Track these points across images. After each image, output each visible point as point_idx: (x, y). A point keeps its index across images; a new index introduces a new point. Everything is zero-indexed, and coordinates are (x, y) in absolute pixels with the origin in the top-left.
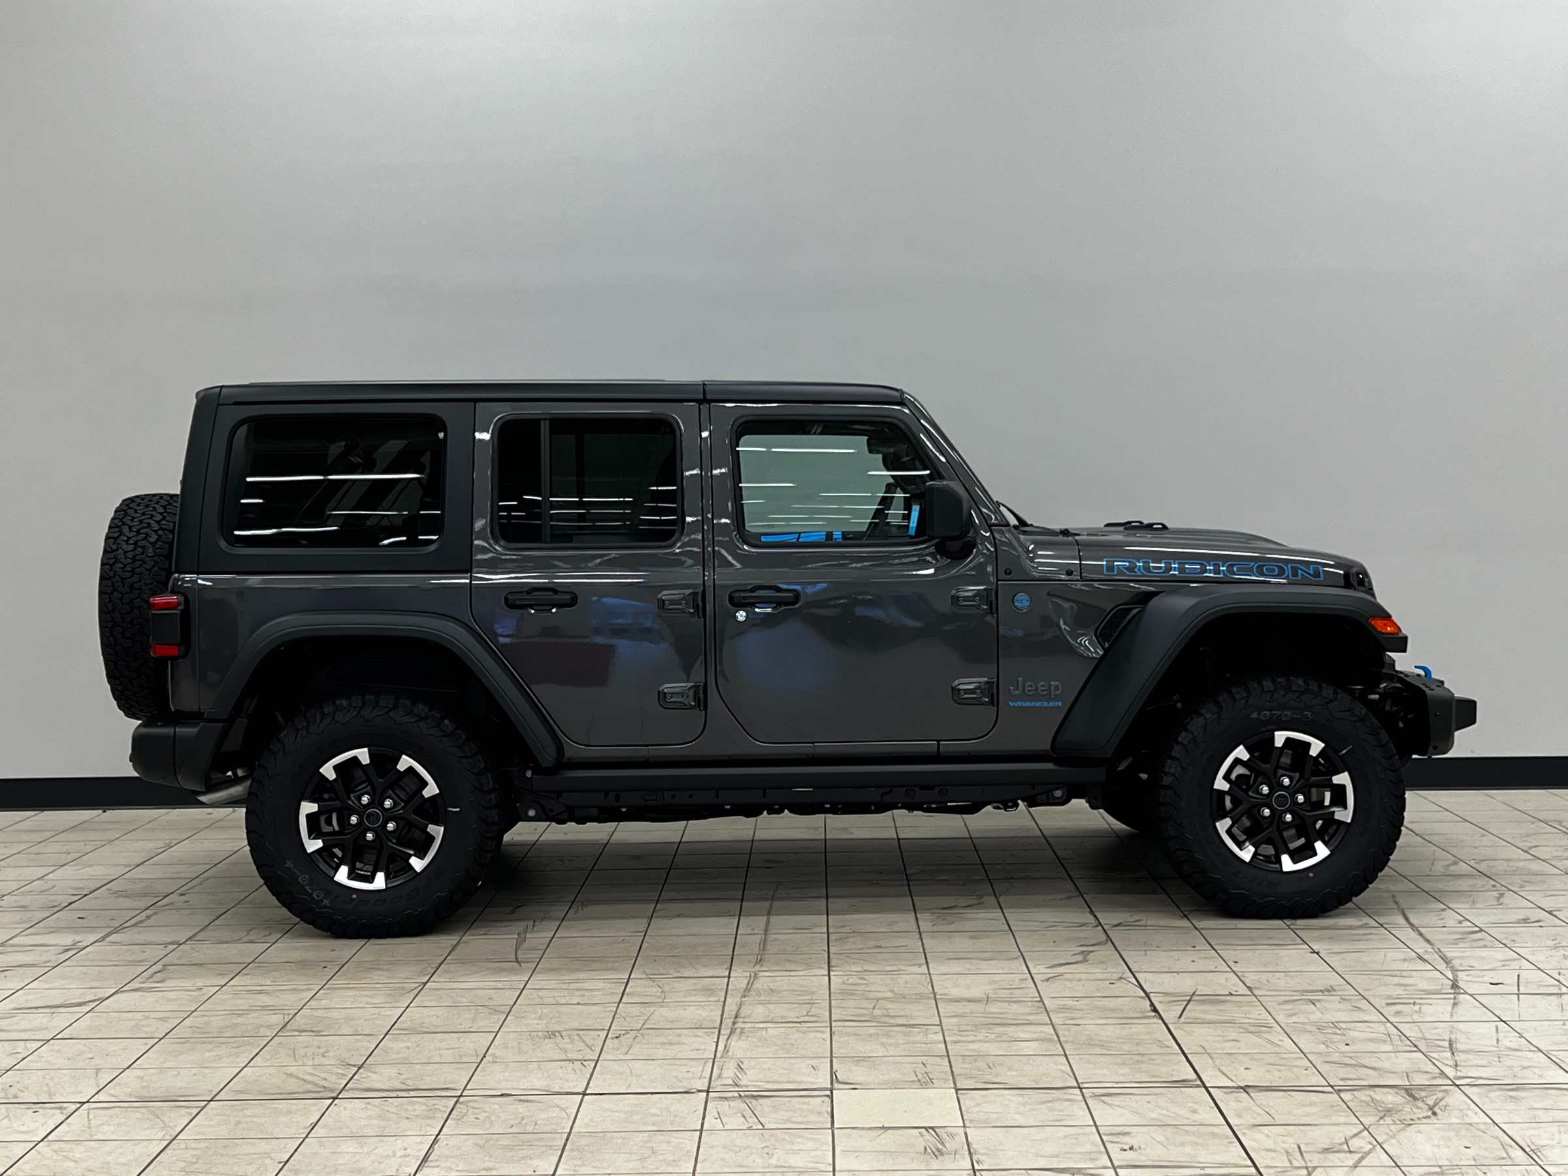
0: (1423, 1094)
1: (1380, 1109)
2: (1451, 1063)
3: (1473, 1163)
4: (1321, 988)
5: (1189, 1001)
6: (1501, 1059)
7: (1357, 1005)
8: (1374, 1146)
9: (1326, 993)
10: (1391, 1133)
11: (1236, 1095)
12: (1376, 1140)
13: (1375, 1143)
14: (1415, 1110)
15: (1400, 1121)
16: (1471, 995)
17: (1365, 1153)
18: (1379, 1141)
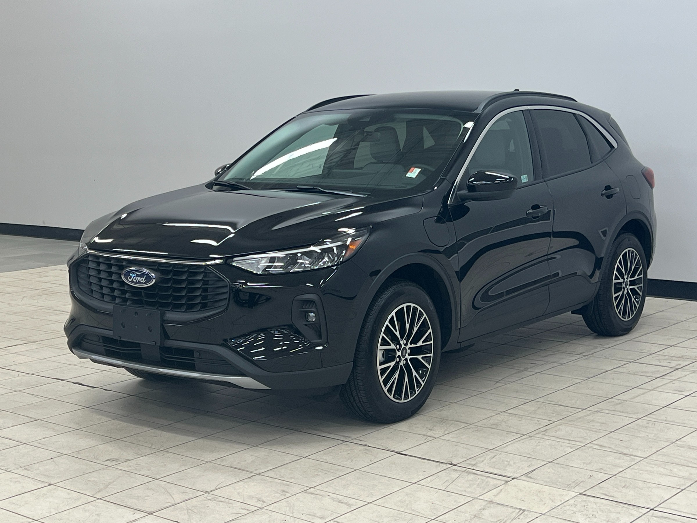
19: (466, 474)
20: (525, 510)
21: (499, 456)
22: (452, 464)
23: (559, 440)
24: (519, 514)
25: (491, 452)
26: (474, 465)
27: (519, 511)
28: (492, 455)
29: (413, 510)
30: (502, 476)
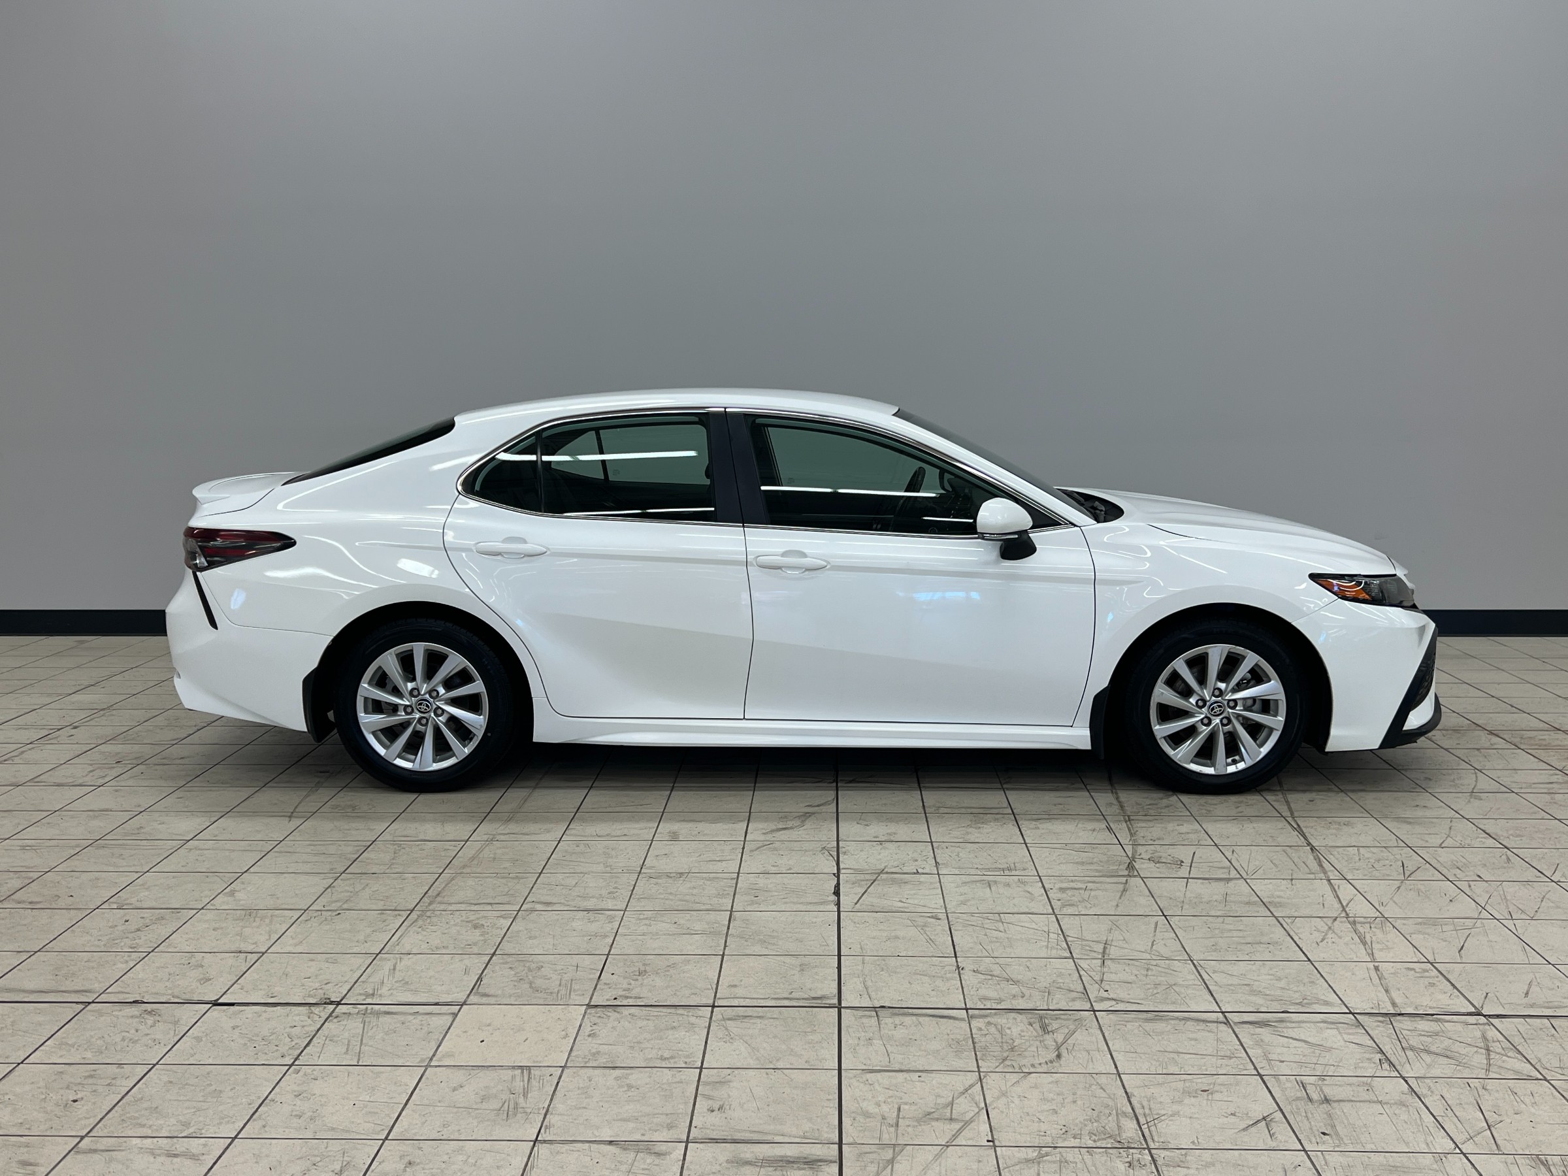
0: (1055, 1025)
1: (1005, 1047)
2: (1097, 978)
3: (1076, 1143)
4: (1005, 866)
5: (875, 881)
6: (1150, 973)
7: (1030, 890)
8: (981, 1109)
9: (1007, 873)
10: (1004, 1089)
11: (865, 1020)
12: (985, 1099)
13: (983, 1105)
14: (1042, 1051)
15: (1020, 1068)
16: (1142, 878)
17: (967, 1121)
18: (987, 1102)
19: (374, 1020)
20: (529, 1067)
21: (402, 964)
22: (332, 1003)
23: (475, 908)
24: (526, 1079)
25: (381, 959)
26: (373, 995)
27: (523, 1073)
28: (388, 965)
29: (333, 1129)
30: (437, 1004)
